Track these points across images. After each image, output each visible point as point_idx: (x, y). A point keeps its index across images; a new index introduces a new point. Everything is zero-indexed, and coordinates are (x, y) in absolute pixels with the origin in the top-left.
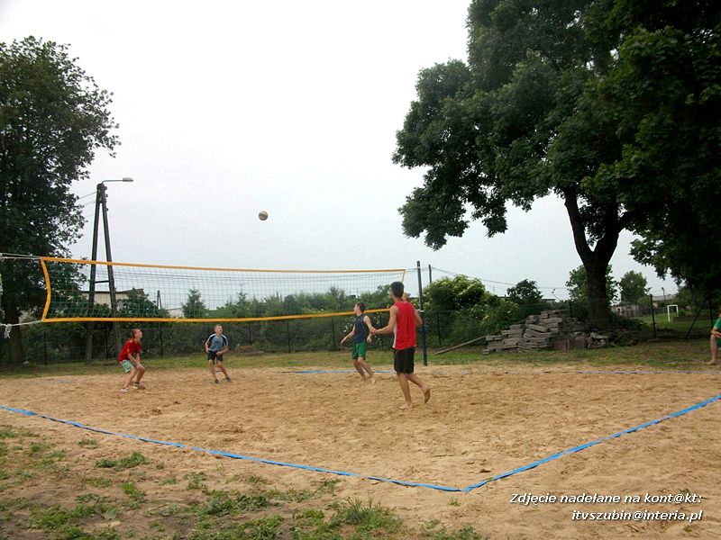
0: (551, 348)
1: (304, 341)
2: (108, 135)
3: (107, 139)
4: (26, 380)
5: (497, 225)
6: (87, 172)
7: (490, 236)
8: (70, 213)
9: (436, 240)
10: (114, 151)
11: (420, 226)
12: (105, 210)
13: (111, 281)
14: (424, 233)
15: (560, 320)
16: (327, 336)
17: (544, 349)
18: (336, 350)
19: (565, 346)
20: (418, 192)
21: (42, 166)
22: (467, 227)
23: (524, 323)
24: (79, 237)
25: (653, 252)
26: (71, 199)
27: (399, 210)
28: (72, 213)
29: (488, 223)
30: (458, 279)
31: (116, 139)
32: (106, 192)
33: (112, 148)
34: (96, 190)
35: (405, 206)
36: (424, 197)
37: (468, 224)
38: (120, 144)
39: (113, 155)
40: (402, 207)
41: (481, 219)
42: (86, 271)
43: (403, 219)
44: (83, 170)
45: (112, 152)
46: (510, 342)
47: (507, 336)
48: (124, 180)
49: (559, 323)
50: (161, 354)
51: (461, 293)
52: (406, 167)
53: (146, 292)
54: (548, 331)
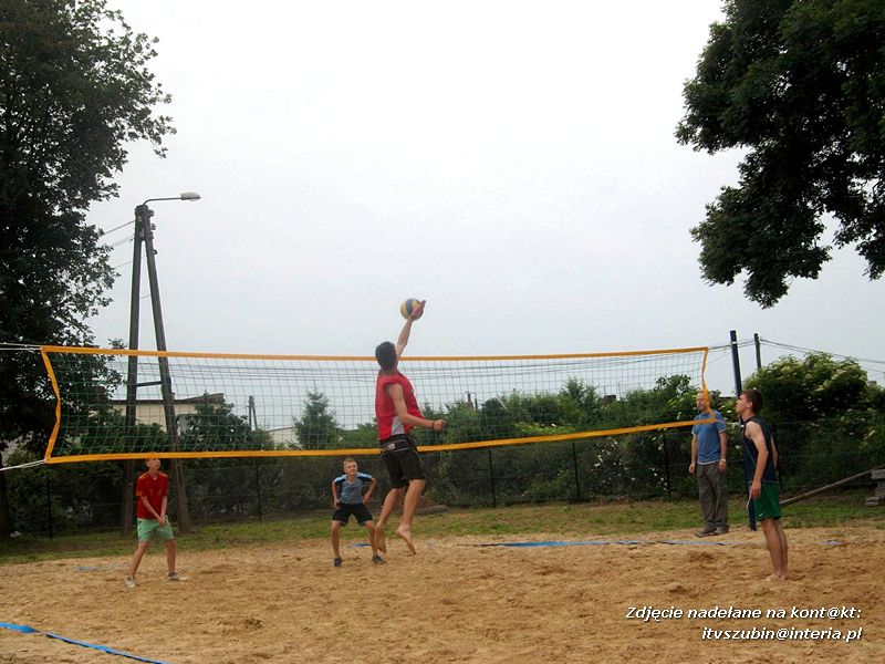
1: (520, 484)
2: (153, 117)
3: (150, 124)
4: (16, 567)
6: (114, 186)
7: (874, 275)
8: (89, 261)
9: (767, 288)
10: (163, 145)
11: (734, 261)
12: (151, 252)
13: (166, 382)
14: (743, 276)
16: (564, 474)
18: (582, 501)
20: (729, 196)
21: (35, 177)
24: (105, 304)
26: (90, 235)
27: (694, 232)
28: (92, 261)
29: (868, 250)
30: (813, 360)
31: (167, 124)
32: (152, 220)
33: (159, 140)
34: (134, 218)
35: (704, 225)
36: (740, 206)
37: (829, 253)
38: (174, 131)
39: (161, 154)
40: (698, 226)
41: (853, 244)
42: (120, 364)
43: (701, 249)
44: (107, 182)
45: (159, 148)
48: (183, 198)
50: (259, 514)
51: (821, 388)
52: (705, 151)
53: (228, 401)
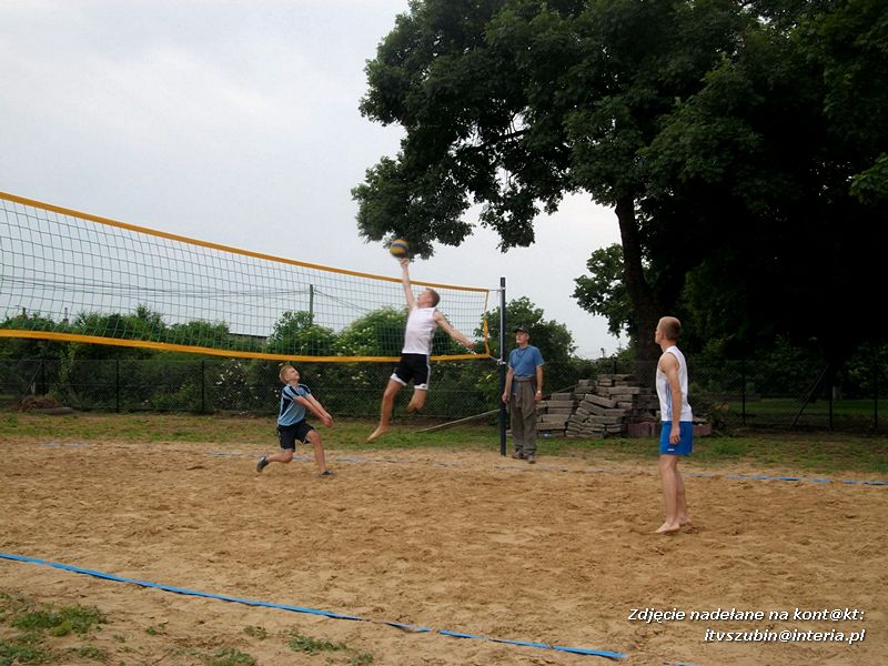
0: (624, 433)
1: (143, 394)
7: (504, 249)
15: (637, 390)
17: (613, 435)
18: (206, 414)
19: (646, 433)
20: (386, 166)
22: (469, 233)
23: (572, 390)
25: (606, 296)
27: (353, 191)
35: (362, 187)
37: (473, 229)
40: (357, 186)
43: (358, 209)
46: (555, 420)
47: (546, 410)
49: (634, 395)
52: (380, 123)
54: (617, 406)
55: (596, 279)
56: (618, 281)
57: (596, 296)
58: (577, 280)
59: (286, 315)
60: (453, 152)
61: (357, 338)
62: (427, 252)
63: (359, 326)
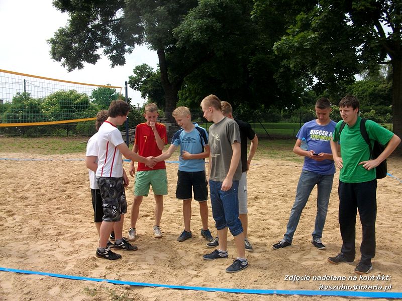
5: (118, 60)
7: (113, 66)
14: (63, 60)
15: (171, 125)
22: (99, 58)
25: (140, 84)
27: (48, 41)
29: (111, 58)
30: (72, 92)
37: (101, 56)
40: (50, 39)
41: (107, 55)
43: (51, 48)
51: (76, 102)
52: (60, 11)
55: (136, 77)
56: (145, 78)
57: (137, 84)
58: (130, 77)
59: (18, 94)
60: (90, 26)
61: (50, 103)
62: (81, 67)
63: (51, 98)
